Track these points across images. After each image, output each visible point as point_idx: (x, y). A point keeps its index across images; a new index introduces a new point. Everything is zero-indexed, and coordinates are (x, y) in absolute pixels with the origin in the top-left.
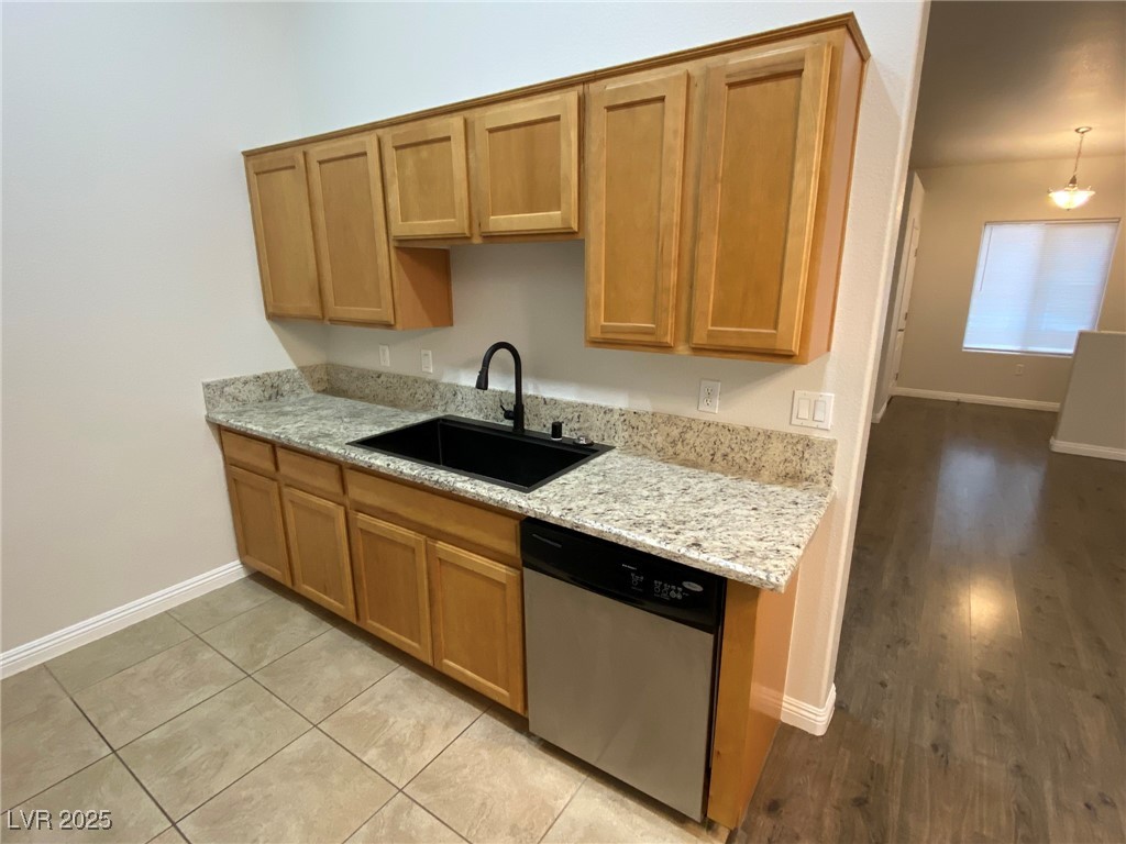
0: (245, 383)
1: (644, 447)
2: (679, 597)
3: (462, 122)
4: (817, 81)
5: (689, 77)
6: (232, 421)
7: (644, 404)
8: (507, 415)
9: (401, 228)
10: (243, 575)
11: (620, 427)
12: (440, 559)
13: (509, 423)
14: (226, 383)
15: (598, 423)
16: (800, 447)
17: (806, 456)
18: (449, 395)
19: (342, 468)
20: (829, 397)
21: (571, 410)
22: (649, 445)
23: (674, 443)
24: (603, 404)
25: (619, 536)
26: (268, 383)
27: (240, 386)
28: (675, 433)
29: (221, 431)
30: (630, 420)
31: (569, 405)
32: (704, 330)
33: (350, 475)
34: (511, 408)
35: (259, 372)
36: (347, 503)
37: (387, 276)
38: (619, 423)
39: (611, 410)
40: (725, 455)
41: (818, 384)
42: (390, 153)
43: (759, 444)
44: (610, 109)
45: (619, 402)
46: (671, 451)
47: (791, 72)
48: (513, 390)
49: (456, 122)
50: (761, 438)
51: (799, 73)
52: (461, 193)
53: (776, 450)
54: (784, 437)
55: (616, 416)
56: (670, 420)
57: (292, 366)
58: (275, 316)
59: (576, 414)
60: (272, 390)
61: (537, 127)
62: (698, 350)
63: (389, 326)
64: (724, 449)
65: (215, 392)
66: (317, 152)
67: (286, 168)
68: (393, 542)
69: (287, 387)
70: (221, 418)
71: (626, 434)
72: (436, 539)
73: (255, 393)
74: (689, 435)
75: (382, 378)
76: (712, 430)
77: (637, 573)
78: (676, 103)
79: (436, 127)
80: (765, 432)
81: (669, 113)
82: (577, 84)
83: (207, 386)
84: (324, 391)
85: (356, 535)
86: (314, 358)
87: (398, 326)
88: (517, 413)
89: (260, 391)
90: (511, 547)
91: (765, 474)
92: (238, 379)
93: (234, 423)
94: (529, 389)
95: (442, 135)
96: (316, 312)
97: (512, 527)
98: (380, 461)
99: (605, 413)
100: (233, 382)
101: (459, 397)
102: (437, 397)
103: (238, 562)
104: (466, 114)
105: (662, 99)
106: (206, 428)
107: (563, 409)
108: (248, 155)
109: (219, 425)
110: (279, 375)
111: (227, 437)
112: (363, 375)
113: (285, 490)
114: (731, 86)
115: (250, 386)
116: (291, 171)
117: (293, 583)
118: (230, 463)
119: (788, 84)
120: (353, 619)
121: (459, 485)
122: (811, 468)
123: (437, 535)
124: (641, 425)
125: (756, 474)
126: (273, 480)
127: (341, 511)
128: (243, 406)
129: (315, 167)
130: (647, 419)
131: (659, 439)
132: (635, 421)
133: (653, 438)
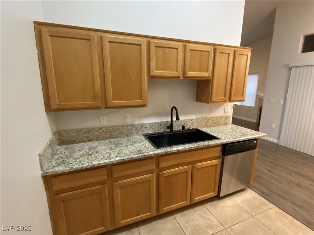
3: (182, 45)
7: (199, 116)
8: (168, 128)
12: (197, 169)
13: (169, 130)
15: (190, 123)
16: (226, 118)
20: (229, 108)
22: (201, 125)
23: (206, 123)
24: (191, 118)
28: (206, 121)
39: (193, 119)
41: (228, 106)
42: (153, 47)
45: (194, 117)
46: (206, 125)
48: (170, 120)
49: (180, 45)
50: (221, 118)
52: (179, 65)
53: (223, 119)
54: (224, 117)
55: (194, 121)
56: (206, 118)
57: (52, 135)
59: (184, 123)
64: (215, 122)
71: (196, 124)
74: (209, 121)
76: (213, 118)
77: (248, 144)
80: (221, 116)
88: (170, 126)
90: (219, 154)
96: (98, 105)
99: (191, 120)
122: (228, 121)
124: (200, 121)
125: (220, 125)
130: (201, 119)
131: (203, 123)
132: (198, 120)
133: (202, 124)
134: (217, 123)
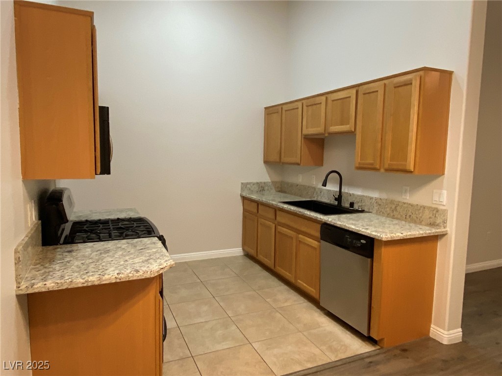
0: (254, 184)
1: (383, 213)
2: (360, 245)
3: (325, 98)
4: (415, 86)
5: (385, 84)
6: (247, 195)
7: (384, 196)
8: (336, 199)
9: (305, 132)
10: (242, 254)
11: (375, 204)
12: (300, 241)
13: (336, 203)
14: (248, 184)
16: (434, 212)
17: (437, 216)
18: (319, 192)
19: (276, 210)
20: (445, 192)
21: (358, 198)
22: (385, 212)
23: (393, 211)
24: (370, 196)
25: (345, 226)
26: (261, 185)
27: (252, 185)
28: (393, 207)
29: (244, 198)
30: (379, 202)
31: (358, 196)
32: (387, 163)
33: (278, 213)
34: (337, 197)
35: (258, 181)
36: (276, 223)
37: (300, 147)
38: (375, 203)
39: (372, 198)
40: (410, 216)
41: (441, 188)
42: (305, 107)
43: (421, 211)
44: (364, 94)
45: (375, 195)
46: (392, 215)
47: (409, 84)
48: (337, 189)
49: (324, 98)
50: (422, 208)
51: (411, 84)
52: (323, 120)
53: (427, 214)
54: (429, 208)
55: (374, 200)
56: (392, 202)
57: (270, 181)
58: (266, 162)
60: (262, 188)
61: (345, 100)
62: (387, 170)
63: (298, 164)
64: (410, 213)
65: (244, 186)
66: (285, 108)
67: (275, 113)
68: (286, 236)
69: (266, 188)
70: (244, 194)
71: (377, 208)
72: (299, 234)
73: (255, 188)
74: (398, 208)
75: (298, 186)
76: (406, 205)
77: (350, 238)
78: (381, 93)
79: (318, 100)
80: (423, 206)
81: (379, 96)
82: (357, 87)
83: (242, 183)
84: (279, 191)
85: (277, 234)
86: (277, 179)
87: (301, 164)
88: (339, 198)
89: (257, 188)
90: (318, 234)
91: (423, 223)
92: (251, 183)
93: (248, 196)
94: (345, 190)
95: (319, 102)
96: (278, 160)
97: (319, 227)
98: (286, 206)
99: (370, 199)
100: (249, 184)
101: (322, 193)
102: (315, 193)
103: (241, 248)
104: (327, 95)
105: (377, 91)
106: (240, 197)
107: (356, 198)
108: (265, 108)
109: (244, 197)
110: (265, 183)
111: (246, 201)
112: (292, 185)
113: (259, 219)
114: (395, 87)
115: (255, 186)
116: (277, 114)
117: (257, 256)
118: (245, 210)
119: (408, 87)
120: (272, 267)
121: (306, 212)
122: (439, 221)
123: (299, 232)
124: (382, 204)
125: (420, 223)
126: (256, 216)
127: (274, 225)
128: (252, 192)
129: (284, 112)
130: (384, 201)
131: (388, 209)
132: (380, 202)
133: (386, 209)
134: (414, 216)
